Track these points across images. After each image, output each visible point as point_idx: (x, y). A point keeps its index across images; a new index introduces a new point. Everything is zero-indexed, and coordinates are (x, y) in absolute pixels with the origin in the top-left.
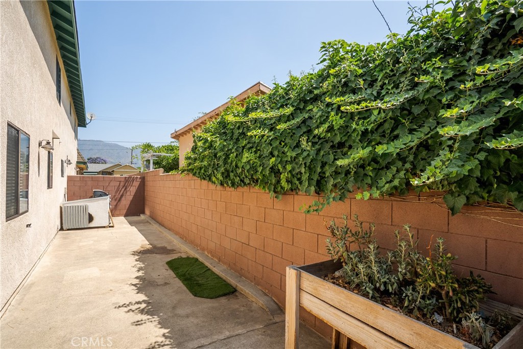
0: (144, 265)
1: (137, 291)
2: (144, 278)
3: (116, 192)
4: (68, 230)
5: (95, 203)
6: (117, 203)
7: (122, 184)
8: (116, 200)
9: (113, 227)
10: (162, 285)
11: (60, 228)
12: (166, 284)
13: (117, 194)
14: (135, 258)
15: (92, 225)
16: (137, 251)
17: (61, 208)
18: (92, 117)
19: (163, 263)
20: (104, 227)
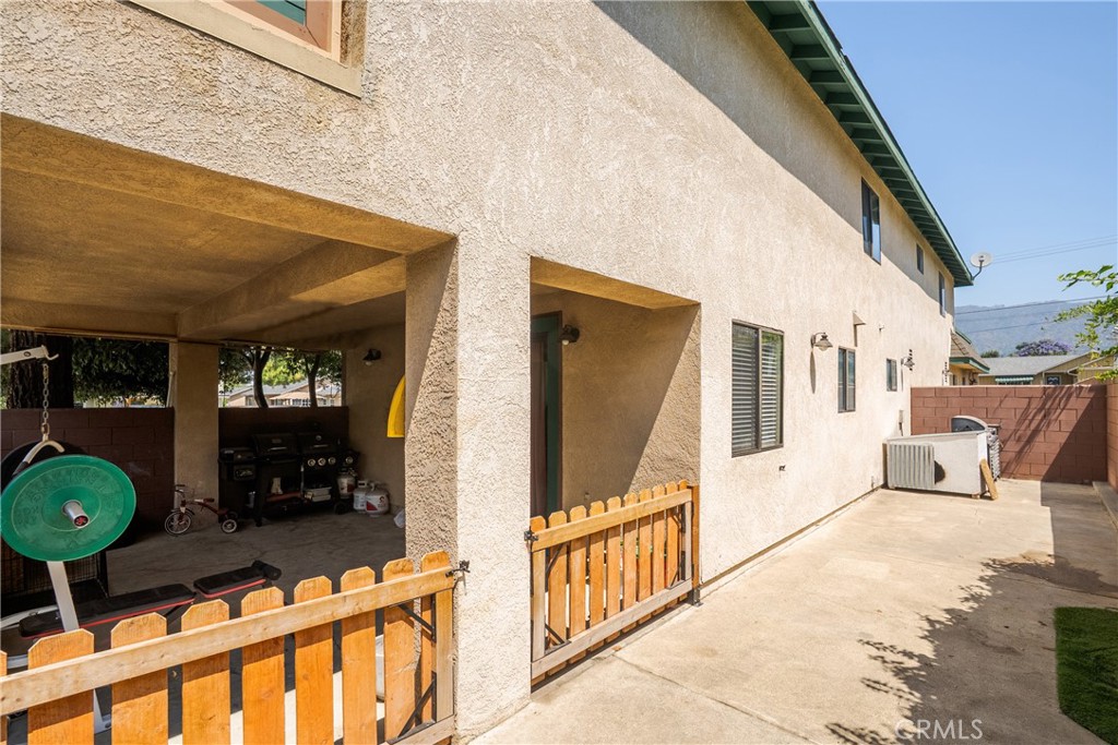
0: (990, 594)
1: (927, 633)
2: (965, 616)
3: (1020, 423)
4: (897, 489)
5: (948, 443)
6: (1023, 447)
7: (1035, 404)
8: (1019, 440)
9: (990, 498)
10: (995, 648)
11: (881, 483)
12: (1009, 650)
13: (1023, 427)
14: (982, 574)
15: (941, 487)
16: (1001, 562)
17: (885, 446)
18: (981, 262)
19: (1048, 606)
20: (970, 496)
